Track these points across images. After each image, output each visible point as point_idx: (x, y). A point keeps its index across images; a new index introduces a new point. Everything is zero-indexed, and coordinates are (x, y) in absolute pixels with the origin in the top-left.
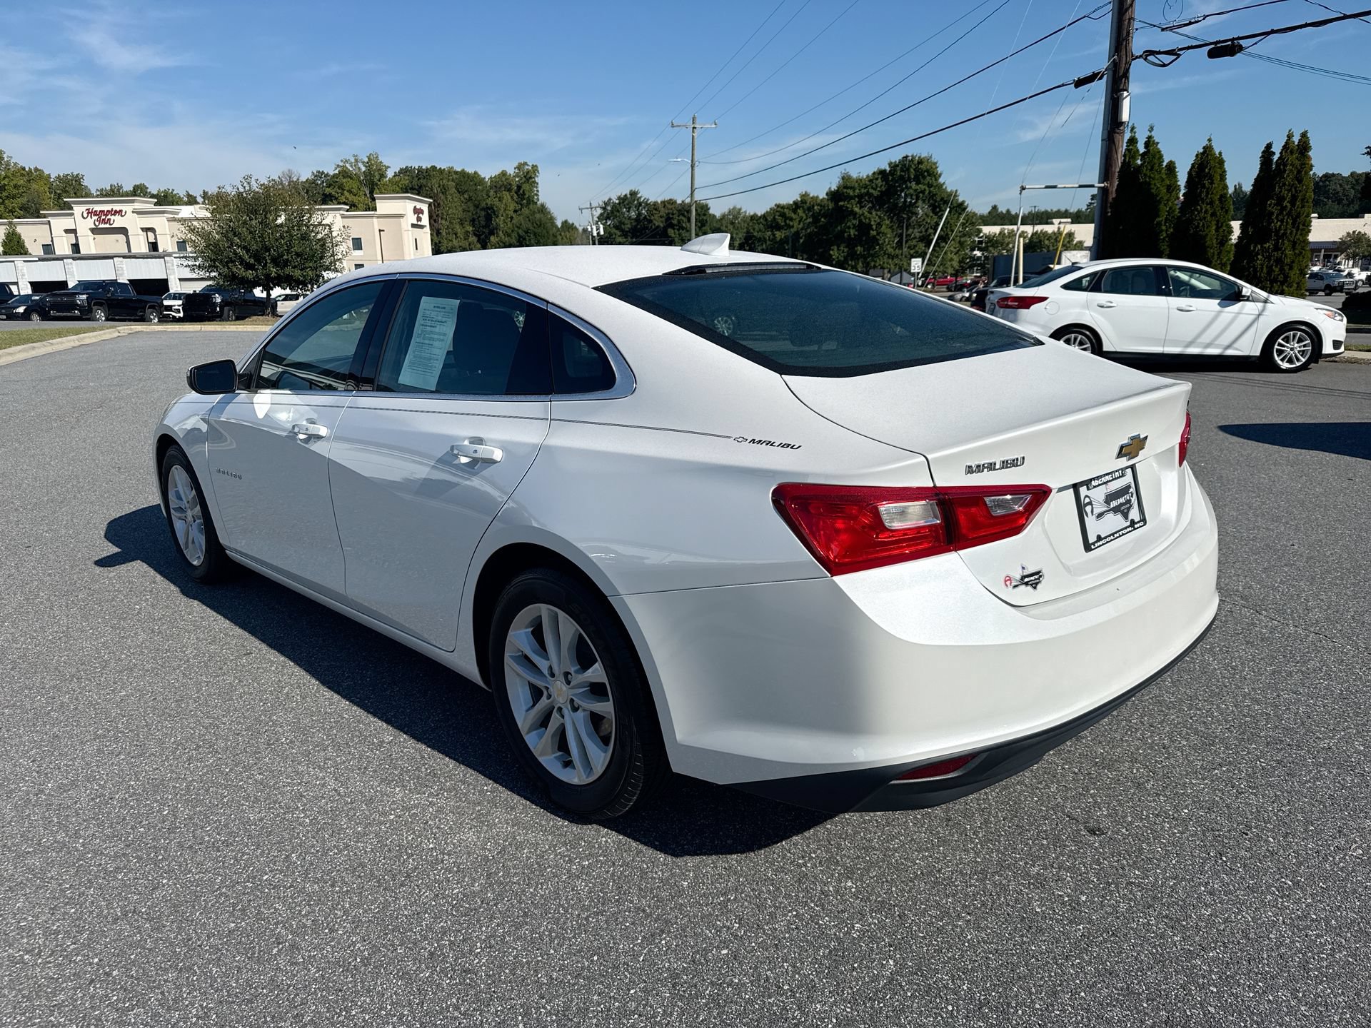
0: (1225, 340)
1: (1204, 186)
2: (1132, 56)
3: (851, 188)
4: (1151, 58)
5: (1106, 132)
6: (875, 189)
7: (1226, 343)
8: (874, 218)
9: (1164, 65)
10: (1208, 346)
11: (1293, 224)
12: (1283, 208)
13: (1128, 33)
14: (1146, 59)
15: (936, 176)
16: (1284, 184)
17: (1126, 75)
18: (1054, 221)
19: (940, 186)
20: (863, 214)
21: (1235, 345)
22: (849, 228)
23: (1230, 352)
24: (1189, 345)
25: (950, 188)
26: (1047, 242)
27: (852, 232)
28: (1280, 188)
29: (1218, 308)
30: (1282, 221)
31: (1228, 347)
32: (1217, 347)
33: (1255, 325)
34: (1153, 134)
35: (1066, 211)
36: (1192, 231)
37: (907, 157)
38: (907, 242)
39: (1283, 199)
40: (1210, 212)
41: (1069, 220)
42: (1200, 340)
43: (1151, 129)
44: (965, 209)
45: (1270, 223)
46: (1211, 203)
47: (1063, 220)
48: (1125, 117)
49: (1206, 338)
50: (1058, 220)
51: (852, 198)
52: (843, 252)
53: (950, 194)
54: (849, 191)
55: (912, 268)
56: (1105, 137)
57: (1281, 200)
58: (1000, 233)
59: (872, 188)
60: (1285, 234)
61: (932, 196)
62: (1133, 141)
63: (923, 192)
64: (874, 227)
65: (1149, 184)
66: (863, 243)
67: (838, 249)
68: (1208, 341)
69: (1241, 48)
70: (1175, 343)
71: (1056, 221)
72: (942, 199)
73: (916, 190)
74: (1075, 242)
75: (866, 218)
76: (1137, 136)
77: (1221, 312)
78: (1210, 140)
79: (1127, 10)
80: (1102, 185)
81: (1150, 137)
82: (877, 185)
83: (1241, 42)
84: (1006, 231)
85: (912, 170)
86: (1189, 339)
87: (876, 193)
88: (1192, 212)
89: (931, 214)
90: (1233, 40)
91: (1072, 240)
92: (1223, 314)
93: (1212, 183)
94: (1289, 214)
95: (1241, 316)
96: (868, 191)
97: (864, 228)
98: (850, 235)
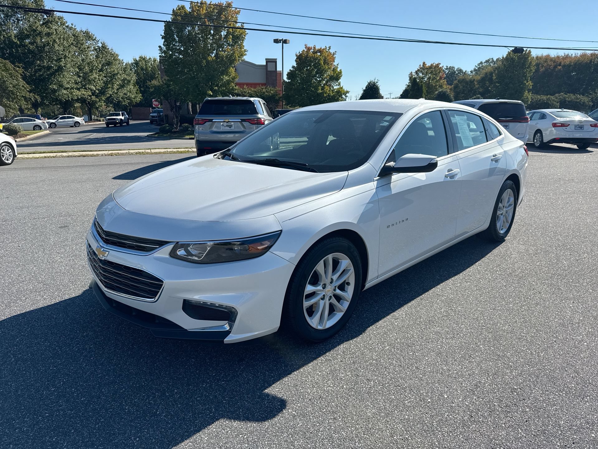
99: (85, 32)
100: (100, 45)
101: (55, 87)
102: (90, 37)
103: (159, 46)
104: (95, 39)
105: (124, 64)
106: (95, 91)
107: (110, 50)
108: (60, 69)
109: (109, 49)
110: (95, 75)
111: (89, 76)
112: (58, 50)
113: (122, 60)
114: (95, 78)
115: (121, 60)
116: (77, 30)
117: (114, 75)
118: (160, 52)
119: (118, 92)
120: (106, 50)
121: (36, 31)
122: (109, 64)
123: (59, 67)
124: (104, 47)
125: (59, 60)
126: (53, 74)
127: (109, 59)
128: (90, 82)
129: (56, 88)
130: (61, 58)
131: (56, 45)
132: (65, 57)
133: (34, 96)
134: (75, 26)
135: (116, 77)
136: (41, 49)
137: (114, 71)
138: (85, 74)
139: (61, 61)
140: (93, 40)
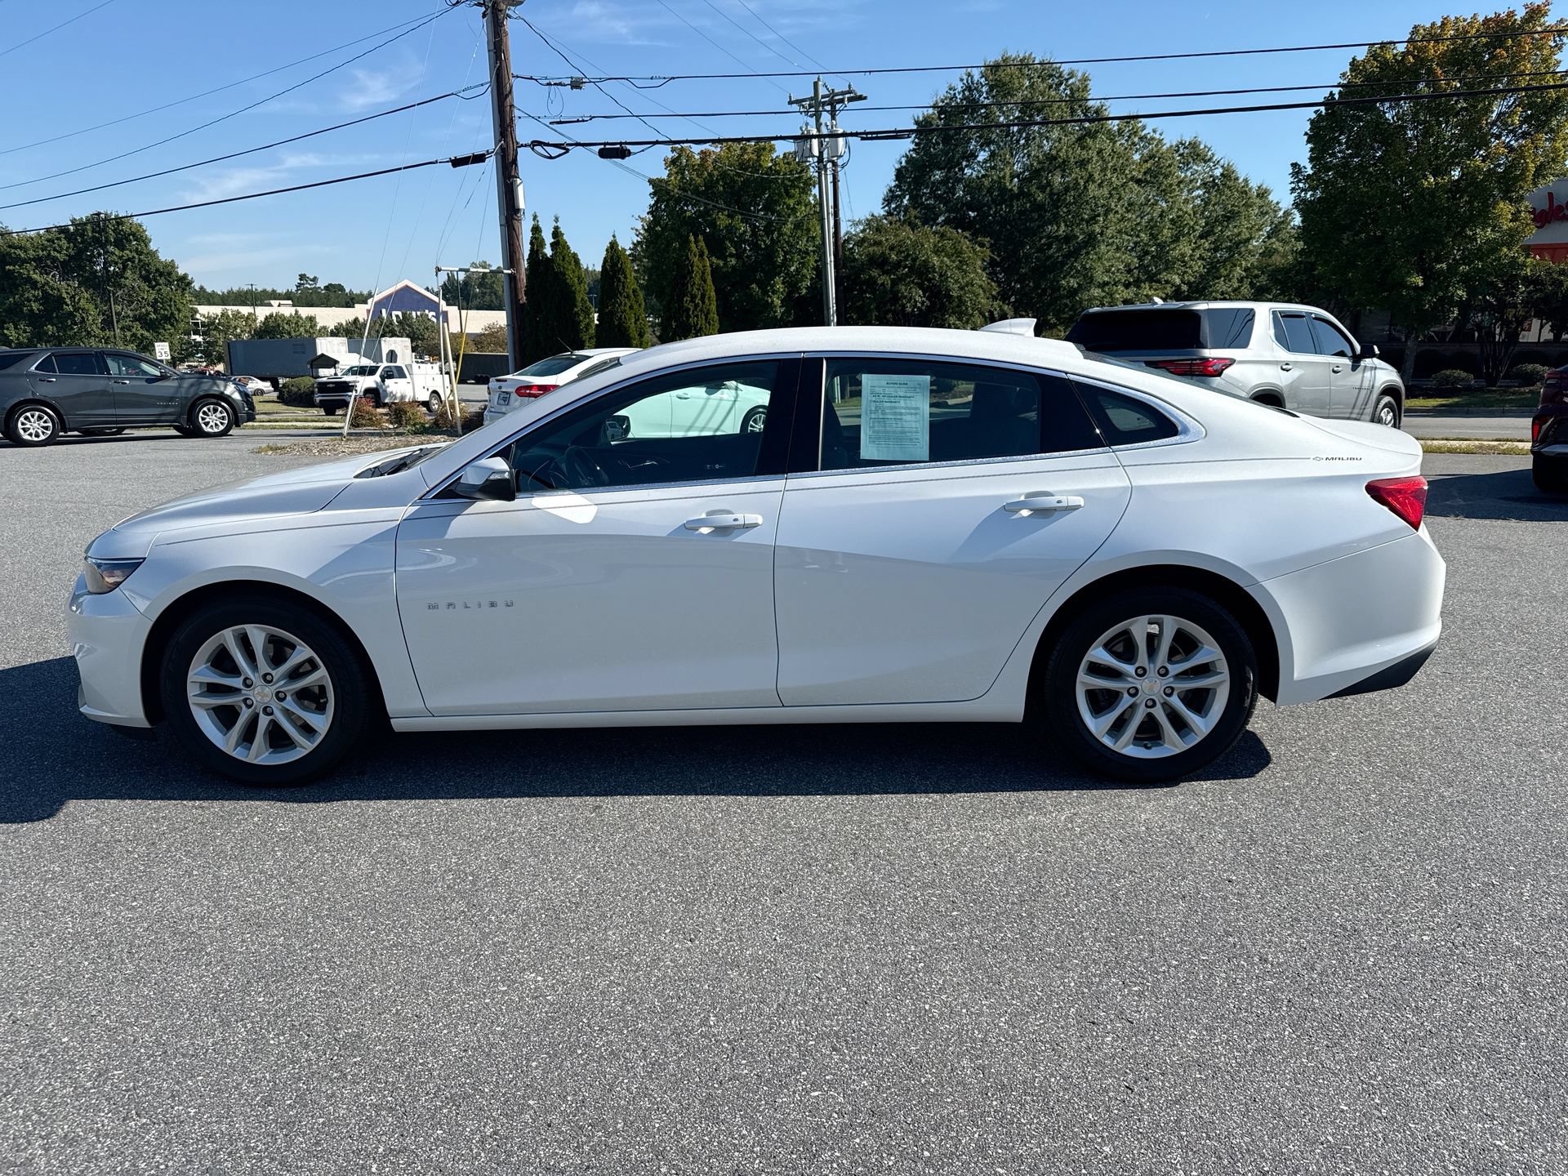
0: (714, 424)
1: (619, 279)
2: (517, 143)
3: (21, 248)
4: (538, 148)
5: (503, 217)
6: (59, 252)
7: (716, 427)
8: (65, 288)
9: (551, 157)
10: (703, 429)
11: (706, 319)
12: (696, 306)
13: (511, 120)
14: (533, 149)
15: (144, 240)
16: (694, 283)
17: (515, 161)
18: (272, 302)
19: (153, 254)
20: (47, 283)
21: (722, 428)
22: (29, 300)
23: (718, 433)
24: (689, 429)
25: (164, 256)
26: (286, 327)
27: (35, 306)
28: (692, 286)
29: (706, 395)
30: (697, 316)
31: (717, 430)
32: (709, 430)
33: (733, 412)
34: (558, 224)
35: (274, 291)
36: (616, 323)
37: (98, 214)
38: (117, 322)
39: (696, 296)
40: (629, 304)
41: (290, 302)
42: (697, 425)
43: (557, 220)
44: (189, 284)
45: (688, 317)
46: (628, 297)
47: (282, 302)
48: (522, 205)
49: (701, 423)
50: (277, 302)
51: (24, 261)
52: (25, 331)
53: (166, 265)
54: (18, 252)
55: (158, 354)
56: (504, 222)
57: (693, 297)
58: (223, 315)
59: (55, 250)
60: (701, 328)
61: (144, 266)
62: (536, 230)
63: (131, 260)
64: (68, 301)
65: (565, 274)
66: (55, 321)
67: (16, 328)
68: (702, 425)
69: (629, 153)
70: (679, 428)
71: (275, 303)
72: (157, 270)
73: (120, 258)
74: (318, 328)
75: (52, 289)
76: (541, 225)
77: (708, 399)
78: (614, 236)
79: (507, 96)
80: (509, 272)
81: (556, 228)
82: (60, 247)
83: (628, 147)
84: (230, 313)
85: (111, 232)
86: (689, 424)
87: (61, 257)
88: (613, 304)
89: (147, 288)
90: (621, 143)
91: (315, 325)
92: (710, 401)
93: (625, 278)
94: (701, 311)
95: (723, 402)
96: (49, 254)
97: (53, 302)
98: (32, 310)
99: (1190, 144)
100: (1218, 172)
101: (1073, 283)
102: (1198, 155)
103: (1292, 165)
104: (1209, 160)
105: (1281, 213)
106: (1179, 287)
107: (1241, 180)
108: (1091, 241)
109: (1237, 179)
110: (1184, 248)
111: (1168, 252)
112: (1094, 197)
113: (1278, 203)
114: (1183, 255)
115: (1275, 202)
116: (1164, 142)
117: (1238, 244)
118: (1292, 180)
119: (1239, 287)
120: (1231, 183)
121: (1055, 158)
122: (1230, 217)
123: (1090, 235)
124: (1228, 174)
125: (1093, 219)
126: (1075, 254)
127: (1233, 205)
128: (1169, 266)
129: (1076, 285)
130: (1099, 215)
131: (1091, 187)
132: (1108, 211)
133: (1000, 307)
134: (1161, 134)
135: (1243, 249)
136: (1057, 199)
137: (1239, 234)
138: (1161, 246)
139: (1096, 223)
140: (1205, 162)
